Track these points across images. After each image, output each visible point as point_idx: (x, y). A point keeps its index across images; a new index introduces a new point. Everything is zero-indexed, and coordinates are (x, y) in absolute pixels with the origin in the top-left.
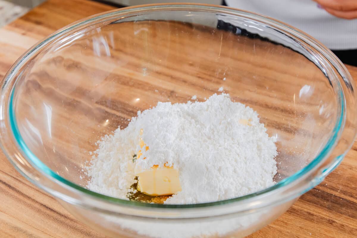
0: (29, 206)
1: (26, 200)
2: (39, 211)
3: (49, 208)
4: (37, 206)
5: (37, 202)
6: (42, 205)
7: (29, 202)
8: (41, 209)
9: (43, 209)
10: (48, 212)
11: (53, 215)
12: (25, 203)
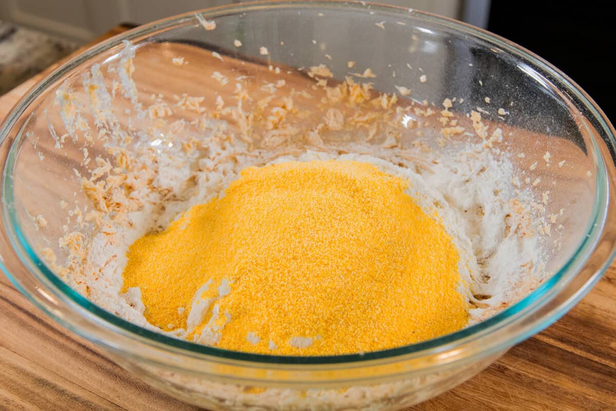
0: (62, 347)
1: (56, 337)
2: (75, 354)
3: (91, 351)
4: (73, 347)
5: (73, 341)
6: (80, 345)
7: (61, 340)
8: (79, 351)
9: (81, 351)
10: (89, 356)
11: (96, 360)
12: (55, 343)
